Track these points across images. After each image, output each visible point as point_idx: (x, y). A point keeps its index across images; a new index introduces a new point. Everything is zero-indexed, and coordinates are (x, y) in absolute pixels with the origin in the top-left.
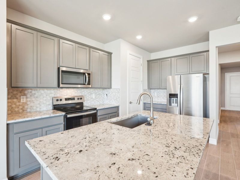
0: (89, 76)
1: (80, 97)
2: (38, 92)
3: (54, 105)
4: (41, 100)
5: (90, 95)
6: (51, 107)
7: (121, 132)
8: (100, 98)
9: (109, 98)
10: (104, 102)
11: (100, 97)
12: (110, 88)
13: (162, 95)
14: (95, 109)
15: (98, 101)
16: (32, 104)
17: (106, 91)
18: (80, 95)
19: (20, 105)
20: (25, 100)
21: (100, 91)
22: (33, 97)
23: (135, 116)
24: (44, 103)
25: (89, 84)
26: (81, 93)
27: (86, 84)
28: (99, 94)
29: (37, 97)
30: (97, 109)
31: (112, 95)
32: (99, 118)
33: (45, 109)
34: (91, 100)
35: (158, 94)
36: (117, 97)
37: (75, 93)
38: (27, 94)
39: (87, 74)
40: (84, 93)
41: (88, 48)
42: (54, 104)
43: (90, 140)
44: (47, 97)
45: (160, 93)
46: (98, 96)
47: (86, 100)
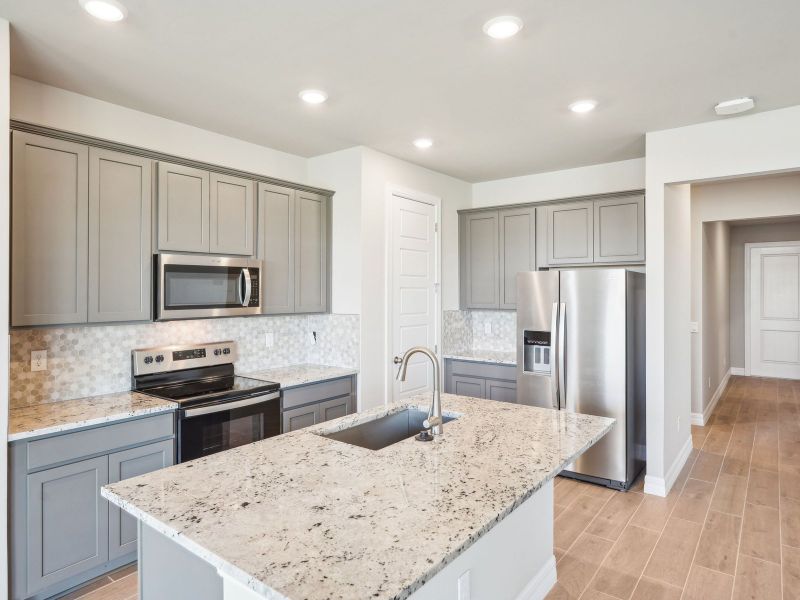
0: (255, 277)
1: (222, 347)
2: (85, 336)
3: (136, 377)
4: (96, 362)
5: (257, 337)
6: (126, 384)
7: (347, 460)
8: (293, 345)
9: (322, 345)
10: (304, 359)
11: (291, 342)
12: (328, 310)
13: (509, 330)
14: (275, 387)
15: (284, 358)
16: (66, 376)
17: (311, 323)
18: (224, 337)
19: (27, 381)
20: (44, 361)
21: (290, 322)
22: (68, 352)
23: (396, 413)
24: (103, 372)
25: (254, 303)
26: (226, 331)
27: (246, 303)
28: (289, 333)
29: (82, 353)
30: (282, 386)
31: (333, 334)
32: (286, 416)
33: (106, 389)
34: (261, 353)
35: (497, 326)
36: (350, 344)
37: (208, 332)
38: (49, 343)
39: (246, 272)
40: (235, 330)
41: (249, 184)
42: (137, 373)
43: (266, 480)
44: (116, 348)
45: (502, 323)
46: (286, 338)
47: (244, 355)
